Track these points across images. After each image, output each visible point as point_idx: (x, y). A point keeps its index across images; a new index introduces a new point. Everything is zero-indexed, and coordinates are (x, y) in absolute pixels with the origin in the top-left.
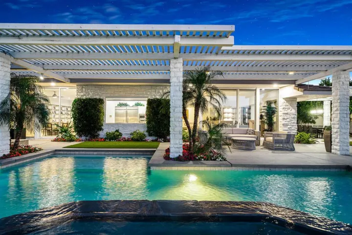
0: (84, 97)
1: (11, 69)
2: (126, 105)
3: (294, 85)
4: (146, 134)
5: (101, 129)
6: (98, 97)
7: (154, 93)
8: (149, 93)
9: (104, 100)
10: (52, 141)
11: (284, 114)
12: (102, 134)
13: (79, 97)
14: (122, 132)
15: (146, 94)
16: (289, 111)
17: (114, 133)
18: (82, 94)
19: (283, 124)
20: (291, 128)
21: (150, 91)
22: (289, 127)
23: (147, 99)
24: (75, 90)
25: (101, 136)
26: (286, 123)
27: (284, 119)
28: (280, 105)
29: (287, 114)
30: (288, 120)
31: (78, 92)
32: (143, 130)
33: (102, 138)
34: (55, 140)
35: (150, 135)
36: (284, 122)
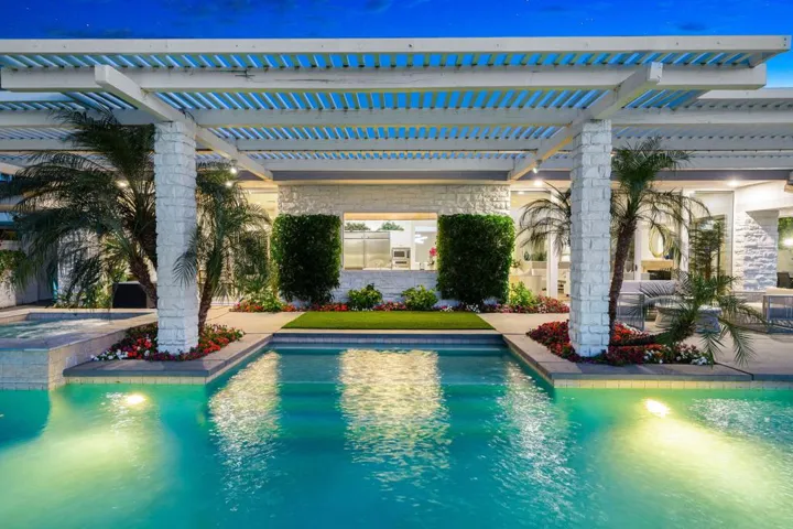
0: (296, 213)
1: (197, 150)
2: (362, 228)
3: (785, 182)
4: (436, 293)
5: (336, 284)
6: (325, 212)
7: (453, 202)
8: (440, 203)
9: (341, 218)
10: (230, 310)
11: (747, 247)
12: (339, 294)
13: (284, 212)
14: (381, 291)
15: (435, 205)
16: (759, 241)
17: (366, 294)
18: (291, 205)
19: (745, 272)
20: (763, 279)
21: (444, 197)
22: (758, 277)
23: (435, 215)
24: (275, 197)
25: (336, 300)
26: (752, 268)
27: (747, 259)
28: (736, 227)
29: (755, 247)
30: (757, 262)
31: (282, 200)
32: (429, 286)
33: (340, 304)
34: (239, 309)
35: (445, 296)
36: (747, 266)
